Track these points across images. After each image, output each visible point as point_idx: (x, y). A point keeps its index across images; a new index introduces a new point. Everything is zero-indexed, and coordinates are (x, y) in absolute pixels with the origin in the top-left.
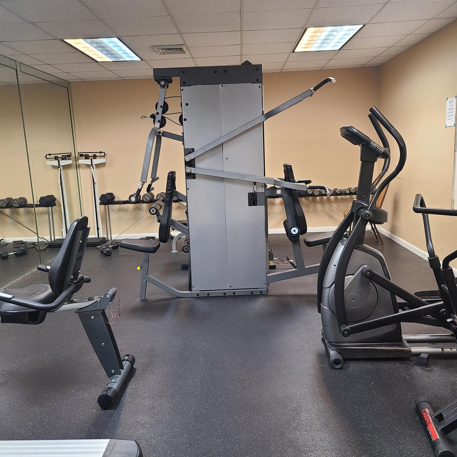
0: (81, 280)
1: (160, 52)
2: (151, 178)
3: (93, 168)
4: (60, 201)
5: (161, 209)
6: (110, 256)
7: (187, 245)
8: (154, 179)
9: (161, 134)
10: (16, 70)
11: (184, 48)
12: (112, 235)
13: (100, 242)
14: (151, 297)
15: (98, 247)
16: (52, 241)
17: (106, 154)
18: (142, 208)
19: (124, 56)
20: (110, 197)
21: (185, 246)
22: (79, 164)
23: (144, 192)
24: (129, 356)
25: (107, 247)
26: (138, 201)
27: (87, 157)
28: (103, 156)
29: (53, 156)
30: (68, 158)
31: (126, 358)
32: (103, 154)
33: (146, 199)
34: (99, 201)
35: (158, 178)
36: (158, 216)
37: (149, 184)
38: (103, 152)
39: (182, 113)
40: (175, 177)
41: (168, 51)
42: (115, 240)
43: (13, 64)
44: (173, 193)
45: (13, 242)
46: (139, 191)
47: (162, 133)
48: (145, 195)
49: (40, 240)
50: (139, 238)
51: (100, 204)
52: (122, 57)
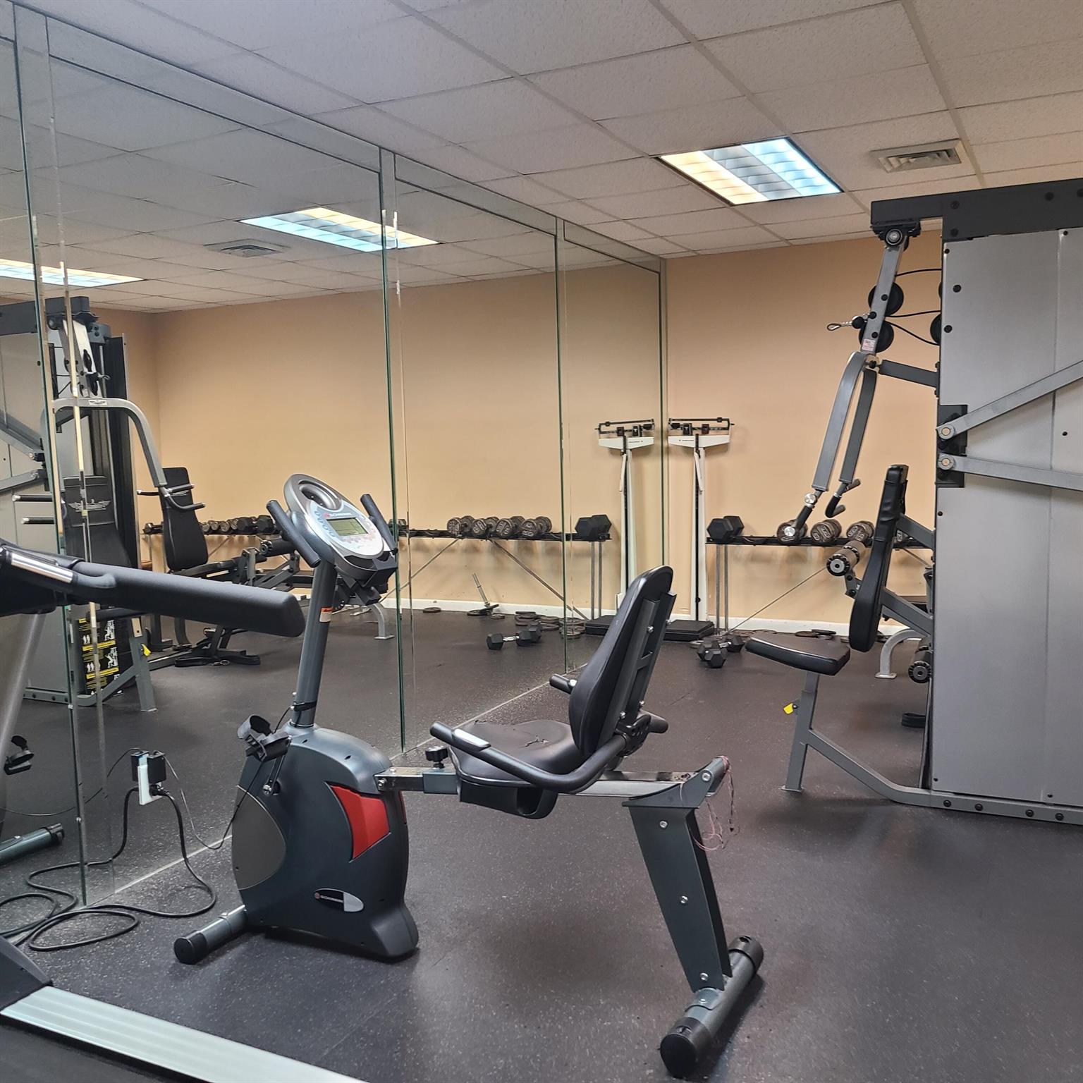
0: (643, 724)
1: (891, 165)
2: (840, 481)
3: (700, 456)
4: (618, 529)
5: (857, 562)
6: (720, 667)
7: (923, 662)
8: (847, 484)
9: (877, 369)
10: (556, 237)
11: (959, 148)
12: (729, 618)
13: (699, 632)
14: (816, 789)
15: (695, 642)
16: (595, 618)
17: (733, 424)
18: (809, 559)
19: (797, 184)
20: (731, 527)
21: (918, 664)
22: (668, 448)
23: (818, 516)
24: (748, 941)
25: (715, 645)
26: (800, 540)
27: (687, 431)
28: (724, 429)
29: (613, 428)
30: (645, 432)
31: (741, 945)
32: (725, 424)
33: (820, 535)
34: (706, 535)
35: (858, 483)
36: (849, 579)
37: (834, 497)
38: (725, 420)
39: (941, 311)
40: (907, 481)
41: (912, 160)
42: (734, 631)
43: (549, 225)
44: (897, 523)
45: (517, 613)
46: (807, 512)
47: (879, 366)
48: (819, 525)
49: (569, 614)
50: (795, 632)
51: (708, 541)
52: (793, 189)
